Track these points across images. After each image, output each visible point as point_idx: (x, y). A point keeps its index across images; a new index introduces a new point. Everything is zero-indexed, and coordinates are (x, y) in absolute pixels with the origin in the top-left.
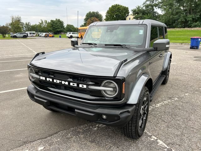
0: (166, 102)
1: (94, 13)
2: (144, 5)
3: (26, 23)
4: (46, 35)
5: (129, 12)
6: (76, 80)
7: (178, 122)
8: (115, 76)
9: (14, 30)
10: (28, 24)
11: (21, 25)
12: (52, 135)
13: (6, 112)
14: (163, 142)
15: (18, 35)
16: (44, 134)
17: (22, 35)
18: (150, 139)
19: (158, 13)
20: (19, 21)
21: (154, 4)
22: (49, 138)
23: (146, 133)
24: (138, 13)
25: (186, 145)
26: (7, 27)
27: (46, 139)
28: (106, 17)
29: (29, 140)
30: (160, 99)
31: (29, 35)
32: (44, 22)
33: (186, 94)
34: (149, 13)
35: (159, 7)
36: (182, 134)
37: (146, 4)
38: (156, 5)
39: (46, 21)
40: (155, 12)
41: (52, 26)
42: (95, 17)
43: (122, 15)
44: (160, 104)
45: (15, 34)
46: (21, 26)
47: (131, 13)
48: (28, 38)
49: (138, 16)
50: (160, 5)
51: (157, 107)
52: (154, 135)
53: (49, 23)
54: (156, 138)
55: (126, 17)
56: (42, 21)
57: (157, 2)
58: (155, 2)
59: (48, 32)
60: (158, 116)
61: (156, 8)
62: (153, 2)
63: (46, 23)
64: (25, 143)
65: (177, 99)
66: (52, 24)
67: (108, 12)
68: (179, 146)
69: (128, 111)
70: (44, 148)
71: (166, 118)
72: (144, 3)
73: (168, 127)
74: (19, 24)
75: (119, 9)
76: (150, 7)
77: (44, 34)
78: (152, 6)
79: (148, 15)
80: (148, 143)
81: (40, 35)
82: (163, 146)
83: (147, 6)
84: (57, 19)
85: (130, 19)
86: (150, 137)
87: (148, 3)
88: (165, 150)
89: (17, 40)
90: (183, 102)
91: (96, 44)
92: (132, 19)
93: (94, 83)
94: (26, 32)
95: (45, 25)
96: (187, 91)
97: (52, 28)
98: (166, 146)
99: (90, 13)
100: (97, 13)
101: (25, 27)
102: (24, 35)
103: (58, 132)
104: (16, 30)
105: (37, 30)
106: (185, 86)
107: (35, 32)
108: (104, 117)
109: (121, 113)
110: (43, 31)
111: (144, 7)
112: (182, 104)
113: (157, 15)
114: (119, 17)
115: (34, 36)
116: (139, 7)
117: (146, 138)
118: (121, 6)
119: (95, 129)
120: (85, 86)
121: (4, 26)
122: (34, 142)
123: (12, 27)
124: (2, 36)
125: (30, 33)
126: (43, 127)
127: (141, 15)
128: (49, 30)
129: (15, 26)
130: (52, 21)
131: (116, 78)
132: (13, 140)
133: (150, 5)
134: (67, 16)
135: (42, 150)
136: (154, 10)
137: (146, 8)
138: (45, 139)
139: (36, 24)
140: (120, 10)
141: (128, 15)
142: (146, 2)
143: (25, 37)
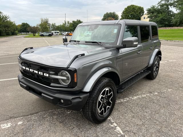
0: (144, 96)
1: (111, 13)
2: (158, 5)
3: (52, 24)
4: (68, 34)
5: (144, 12)
6: (43, 70)
7: (145, 114)
8: (68, 67)
9: (43, 30)
10: (54, 25)
11: (48, 25)
12: (33, 114)
13: (8, 94)
14: (121, 129)
15: (44, 34)
16: (27, 112)
17: (48, 34)
18: (111, 125)
19: (173, 12)
20: (47, 22)
21: (169, 3)
22: (30, 116)
23: (110, 120)
24: (153, 13)
25: (141, 134)
26: (37, 27)
27: (28, 117)
28: (122, 17)
29: (15, 116)
30: (139, 93)
31: (54, 34)
32: (66, 22)
33: (169, 90)
34: (164, 12)
35: (174, 6)
36: (143, 124)
37: (162, 3)
38: (171, 5)
39: (69, 22)
40: (170, 11)
41: (74, 26)
42: (112, 17)
43: (137, 15)
44: (138, 96)
45: (43, 34)
46: (48, 27)
47: (146, 12)
48: (53, 36)
49: (153, 15)
50: (175, 4)
51: (133, 100)
52: (116, 123)
53: (71, 23)
54: (116, 125)
55: (141, 16)
56: (65, 22)
57: (173, 1)
58: (170, 2)
59: (70, 31)
60: (129, 107)
61: (172, 7)
62: (168, 2)
63: (69, 23)
64: (11, 118)
65: (157, 93)
66: (73, 25)
67: (123, 13)
68: (134, 134)
69: (80, 97)
70: (23, 123)
71: (136, 110)
72: (159, 3)
73: (133, 117)
74: (46, 25)
75: (133, 9)
76: (165, 6)
77: (66, 33)
78: (167, 5)
79: (162, 14)
80: (106, 128)
81: (63, 34)
82: (118, 133)
83: (162, 6)
84: (78, 20)
85: (144, 18)
86: (112, 123)
87: (163, 2)
88: (119, 135)
89: (44, 38)
90: (161, 97)
91: (79, 42)
92: (147, 18)
93: (54, 73)
94: (52, 32)
95: (67, 25)
96: (171, 87)
97: (73, 28)
98: (122, 132)
99: (107, 14)
100: (114, 13)
101: (51, 27)
102: (49, 34)
103: (39, 112)
104: (44, 30)
105: (61, 30)
106: (172, 82)
107: (59, 31)
108: (62, 101)
109: (73, 99)
110: (65, 31)
111: (159, 7)
112: (160, 99)
113: (172, 13)
114: (134, 17)
115: (58, 35)
116: (153, 6)
117: (107, 124)
118: (136, 7)
119: (69, 113)
120: (47, 75)
121: (34, 26)
122: (17, 118)
123: (41, 28)
124: (33, 35)
125: (55, 33)
126: (29, 107)
127: (155, 14)
128: (70, 30)
129: (43, 26)
130: (73, 21)
131: (69, 69)
132: (4, 115)
133: (165, 4)
134: (87, 17)
135: (20, 124)
136: (169, 9)
137: (161, 7)
138: (26, 117)
139: (61, 25)
140: (135, 9)
141: (143, 15)
142: (161, 2)
143: (50, 35)
